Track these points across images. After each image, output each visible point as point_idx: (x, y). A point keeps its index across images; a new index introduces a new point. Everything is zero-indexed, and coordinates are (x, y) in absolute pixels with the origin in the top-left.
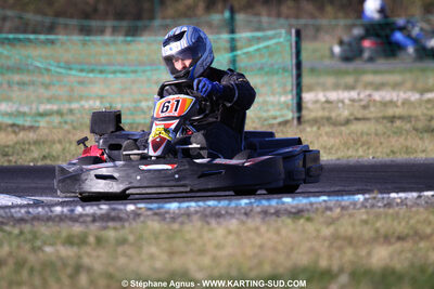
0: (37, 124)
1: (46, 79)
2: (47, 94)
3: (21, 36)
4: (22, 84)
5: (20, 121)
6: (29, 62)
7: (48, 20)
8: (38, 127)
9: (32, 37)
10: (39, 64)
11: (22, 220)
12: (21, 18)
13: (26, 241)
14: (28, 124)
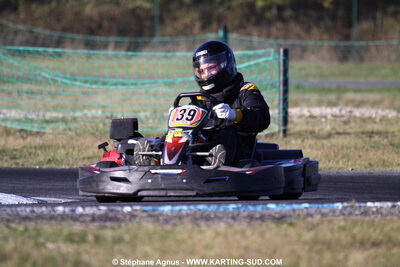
0: (43, 130)
1: (54, 90)
2: (53, 102)
3: (31, 49)
4: (30, 93)
5: (28, 127)
6: (38, 72)
7: (56, 35)
8: (44, 133)
9: (41, 49)
10: (46, 75)
11: (27, 218)
12: (31, 32)
13: (30, 237)
14: (35, 130)
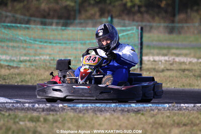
0: (19, 66)
1: (25, 46)
2: (24, 52)
3: (14, 25)
4: (13, 47)
5: (11, 64)
6: (17, 37)
7: (26, 18)
8: (20, 67)
9: (19, 25)
10: (21, 38)
11: (10, 109)
12: (14, 16)
13: (11, 119)
14: (15, 65)
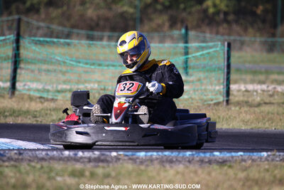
1: (64, 69)
2: (64, 78)
3: (48, 39)
4: (48, 71)
5: (45, 95)
6: (52, 57)
9: (55, 40)
11: (43, 159)
13: (44, 173)
